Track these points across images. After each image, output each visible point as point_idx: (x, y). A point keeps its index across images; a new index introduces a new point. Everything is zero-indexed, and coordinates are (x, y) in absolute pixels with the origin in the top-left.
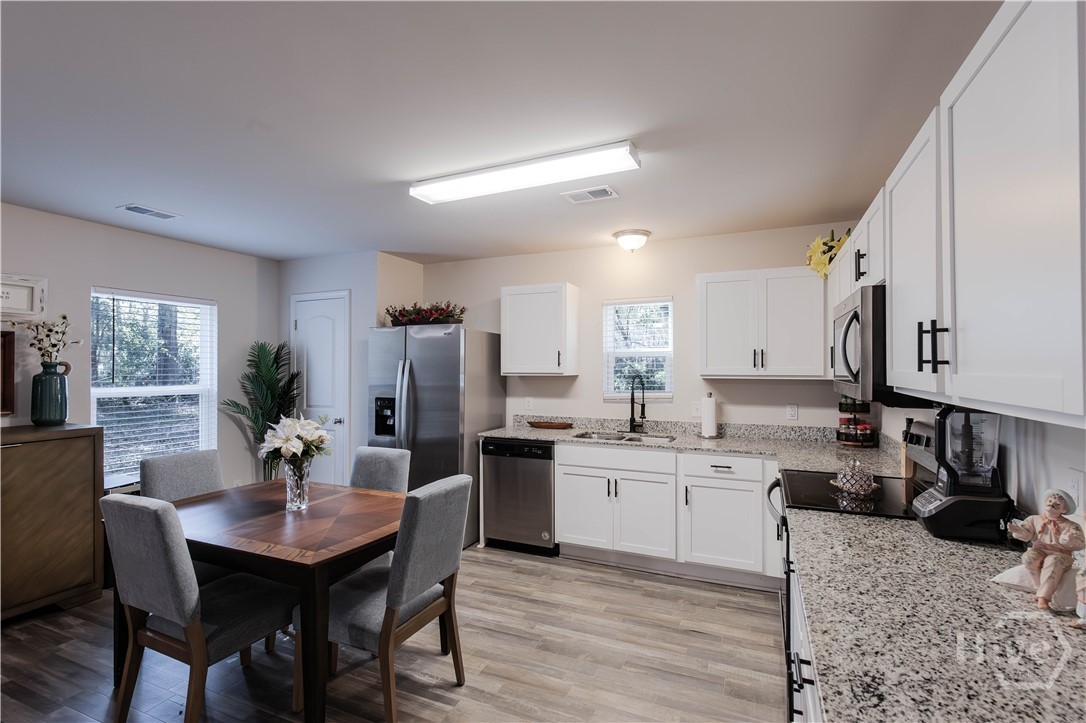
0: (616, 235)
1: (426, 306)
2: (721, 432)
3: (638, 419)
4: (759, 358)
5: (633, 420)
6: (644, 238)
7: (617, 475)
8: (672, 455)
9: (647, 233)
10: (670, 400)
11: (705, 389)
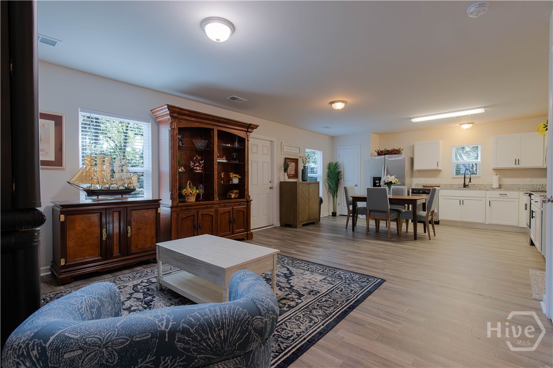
0: (461, 124)
1: (390, 149)
2: (500, 187)
3: (467, 183)
4: (517, 162)
5: (464, 184)
6: (472, 125)
7: (464, 198)
8: (484, 192)
9: (472, 123)
10: (479, 177)
11: (494, 173)
